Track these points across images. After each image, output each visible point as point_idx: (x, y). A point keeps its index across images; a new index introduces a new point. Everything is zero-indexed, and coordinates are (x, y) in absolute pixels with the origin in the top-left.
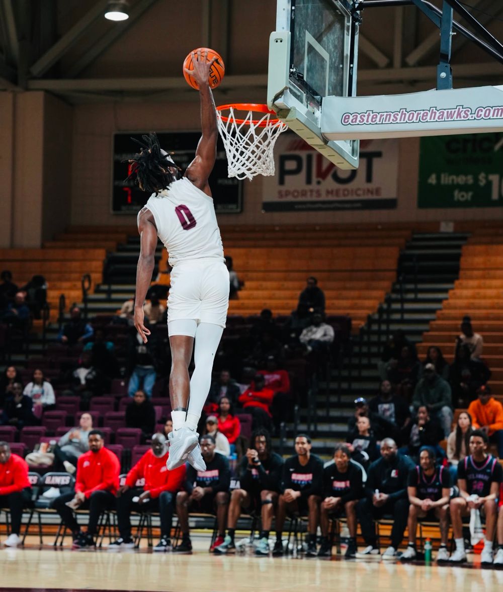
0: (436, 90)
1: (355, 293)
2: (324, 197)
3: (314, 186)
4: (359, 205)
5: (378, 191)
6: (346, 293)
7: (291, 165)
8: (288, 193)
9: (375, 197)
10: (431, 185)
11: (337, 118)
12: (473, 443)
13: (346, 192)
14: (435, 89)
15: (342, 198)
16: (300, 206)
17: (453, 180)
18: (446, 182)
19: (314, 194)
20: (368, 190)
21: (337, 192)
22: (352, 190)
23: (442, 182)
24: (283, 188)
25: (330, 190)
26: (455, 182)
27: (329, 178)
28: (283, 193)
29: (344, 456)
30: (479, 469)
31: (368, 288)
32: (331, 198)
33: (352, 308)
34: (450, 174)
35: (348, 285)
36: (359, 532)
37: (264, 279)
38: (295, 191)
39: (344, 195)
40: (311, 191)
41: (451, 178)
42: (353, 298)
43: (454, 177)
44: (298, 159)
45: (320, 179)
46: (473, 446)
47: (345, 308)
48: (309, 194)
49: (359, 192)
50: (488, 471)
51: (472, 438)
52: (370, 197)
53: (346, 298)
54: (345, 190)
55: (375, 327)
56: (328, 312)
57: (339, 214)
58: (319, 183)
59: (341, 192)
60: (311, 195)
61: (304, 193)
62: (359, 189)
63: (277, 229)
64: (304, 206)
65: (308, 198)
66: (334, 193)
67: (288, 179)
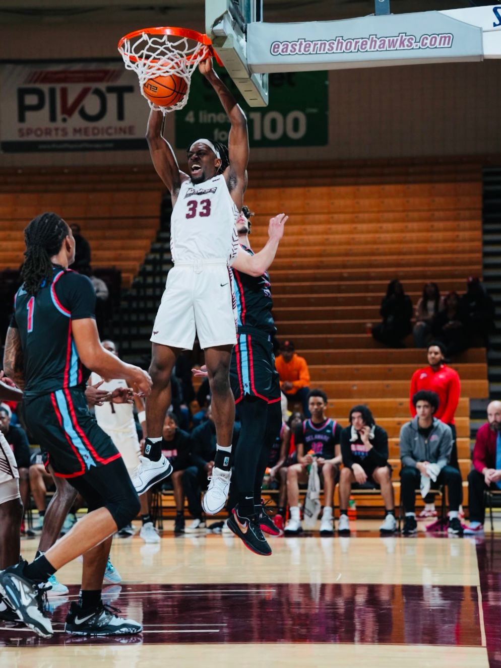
0: (375, 15)
1: (118, 243)
2: (71, 137)
3: (59, 123)
4: (111, 145)
5: (131, 129)
6: (107, 243)
7: (31, 100)
8: (29, 131)
9: (128, 136)
10: (188, 123)
11: (265, 47)
12: (313, 404)
13: (96, 131)
14: (373, 14)
15: (91, 137)
16: (44, 147)
17: (212, 118)
18: (205, 121)
19: (60, 132)
20: (121, 129)
21: (86, 129)
22: (103, 129)
23: (201, 121)
24: (24, 126)
25: (78, 128)
26: (215, 121)
27: (76, 115)
28: (25, 131)
29: (172, 423)
30: (318, 430)
31: (130, 237)
32: (78, 137)
33: (116, 259)
34: (209, 112)
35: (108, 233)
36: (186, 504)
37: (11, 229)
38: (39, 129)
39: (94, 134)
40: (57, 129)
41: (210, 115)
42: (116, 249)
43: (213, 115)
44: (40, 93)
45: (65, 116)
46: (312, 408)
47: (109, 260)
48: (54, 132)
49: (110, 131)
50: (328, 431)
51: (312, 399)
52: (122, 136)
53: (109, 249)
54: (94, 128)
55: (150, 280)
56: (93, 264)
57: (88, 154)
58: (64, 120)
59: (90, 130)
60: (57, 134)
61: (48, 132)
62: (110, 128)
63: (20, 171)
64: (48, 147)
65: (53, 137)
66: (83, 131)
67: (29, 115)
